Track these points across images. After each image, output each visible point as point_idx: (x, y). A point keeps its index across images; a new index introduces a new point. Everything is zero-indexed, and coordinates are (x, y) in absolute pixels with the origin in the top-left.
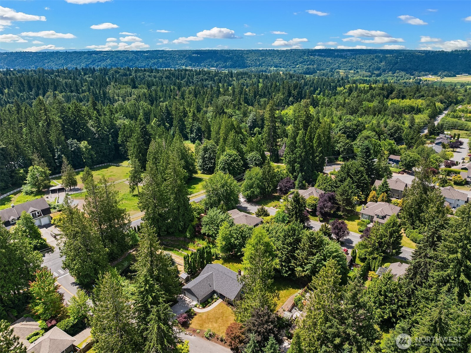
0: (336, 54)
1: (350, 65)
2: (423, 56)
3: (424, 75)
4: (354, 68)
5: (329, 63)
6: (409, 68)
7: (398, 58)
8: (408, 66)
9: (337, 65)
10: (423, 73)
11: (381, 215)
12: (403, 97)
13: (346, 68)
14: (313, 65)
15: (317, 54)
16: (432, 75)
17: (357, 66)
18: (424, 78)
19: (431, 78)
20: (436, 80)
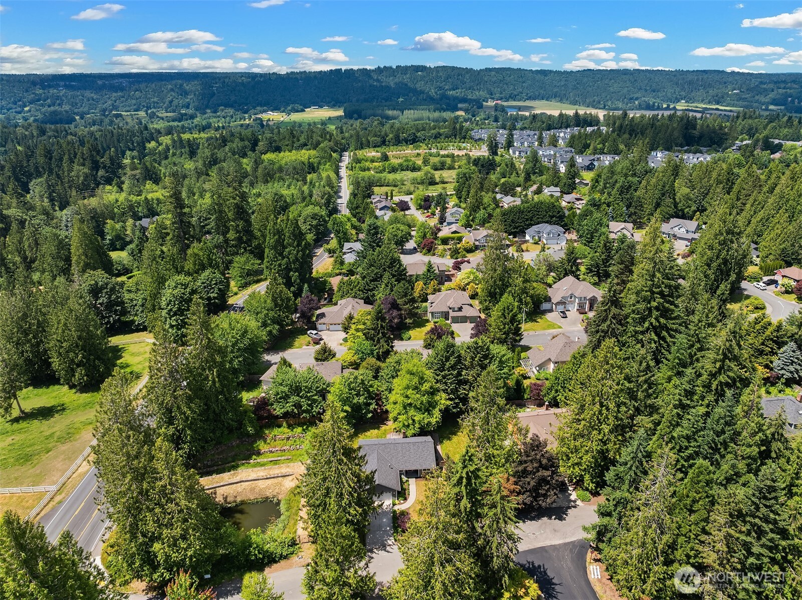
0: (100, 82)
1: (134, 102)
2: (250, 82)
3: (262, 112)
4: (144, 106)
5: (93, 100)
6: (235, 102)
7: (213, 87)
8: (233, 98)
9: (110, 102)
10: (259, 108)
11: (456, 306)
12: (278, 149)
13: (128, 108)
14: (59, 105)
15: (62, 83)
16: (272, 111)
17: (147, 103)
18: (265, 116)
19: (274, 117)
20: (282, 119)
